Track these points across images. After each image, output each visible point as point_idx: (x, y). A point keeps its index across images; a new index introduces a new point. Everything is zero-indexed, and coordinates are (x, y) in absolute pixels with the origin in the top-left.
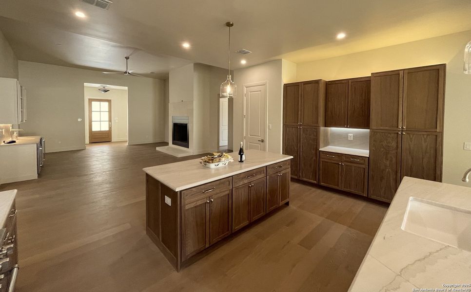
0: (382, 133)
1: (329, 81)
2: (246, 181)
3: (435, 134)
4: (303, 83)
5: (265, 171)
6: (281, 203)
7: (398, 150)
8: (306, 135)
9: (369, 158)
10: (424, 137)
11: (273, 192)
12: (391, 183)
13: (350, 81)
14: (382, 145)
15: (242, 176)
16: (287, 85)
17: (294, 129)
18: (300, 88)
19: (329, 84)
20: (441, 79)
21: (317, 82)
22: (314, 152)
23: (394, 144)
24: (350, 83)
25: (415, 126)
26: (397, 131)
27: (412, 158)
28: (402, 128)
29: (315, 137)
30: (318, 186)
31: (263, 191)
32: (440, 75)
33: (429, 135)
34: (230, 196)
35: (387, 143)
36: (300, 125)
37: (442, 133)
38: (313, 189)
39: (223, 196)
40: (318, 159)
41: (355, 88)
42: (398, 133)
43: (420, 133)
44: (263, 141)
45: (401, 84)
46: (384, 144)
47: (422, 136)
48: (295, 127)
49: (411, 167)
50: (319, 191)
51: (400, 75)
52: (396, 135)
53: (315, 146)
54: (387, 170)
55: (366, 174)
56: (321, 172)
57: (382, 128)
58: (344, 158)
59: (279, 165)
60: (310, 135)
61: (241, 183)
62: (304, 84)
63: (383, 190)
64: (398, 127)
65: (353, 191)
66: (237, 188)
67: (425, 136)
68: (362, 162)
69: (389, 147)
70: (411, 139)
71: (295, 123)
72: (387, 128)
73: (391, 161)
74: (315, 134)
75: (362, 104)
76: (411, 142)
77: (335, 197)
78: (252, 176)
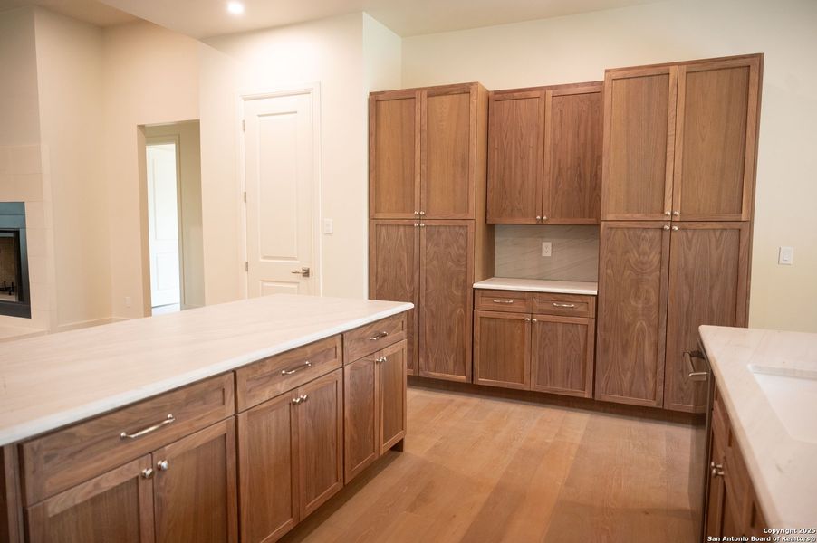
0: (628, 228)
1: (496, 93)
2: (281, 387)
3: (738, 225)
4: (425, 93)
5: (339, 351)
6: (385, 447)
7: (663, 271)
8: (437, 245)
9: (597, 296)
10: (715, 235)
11: (362, 415)
12: (646, 355)
13: (550, 93)
14: (628, 260)
15: (267, 369)
16: (381, 97)
17: (402, 229)
18: (418, 105)
19: (497, 99)
20: (752, 92)
21: (465, 89)
22: (458, 293)
23: (654, 258)
24: (549, 99)
25: (699, 210)
26: (659, 225)
27: (691, 290)
28: (672, 214)
29: (462, 252)
30: (472, 388)
31: (334, 416)
32: (751, 81)
33: (726, 229)
34: (230, 442)
35: (640, 256)
36: (420, 218)
37: (750, 222)
38: (459, 399)
39: (205, 445)
40: (469, 314)
41: (561, 111)
42: (662, 229)
43: (709, 226)
44: (306, 273)
45: (672, 99)
46: (633, 257)
47: (711, 233)
48: (405, 226)
49: (688, 310)
50: (475, 401)
51: (671, 76)
52: (659, 233)
53: (462, 277)
54: (639, 323)
55: (591, 340)
56: (477, 348)
57: (628, 216)
58: (536, 303)
59: (377, 330)
60: (447, 246)
61: (267, 394)
62: (429, 96)
63: (629, 375)
64: (663, 212)
65: (559, 388)
66: (252, 413)
67: (718, 233)
68: (582, 309)
69: (643, 264)
70: (690, 241)
71: (404, 211)
72: (638, 216)
73: (647, 300)
74: (462, 241)
75: (579, 158)
76: (690, 249)
77: (516, 410)
78: (301, 367)
